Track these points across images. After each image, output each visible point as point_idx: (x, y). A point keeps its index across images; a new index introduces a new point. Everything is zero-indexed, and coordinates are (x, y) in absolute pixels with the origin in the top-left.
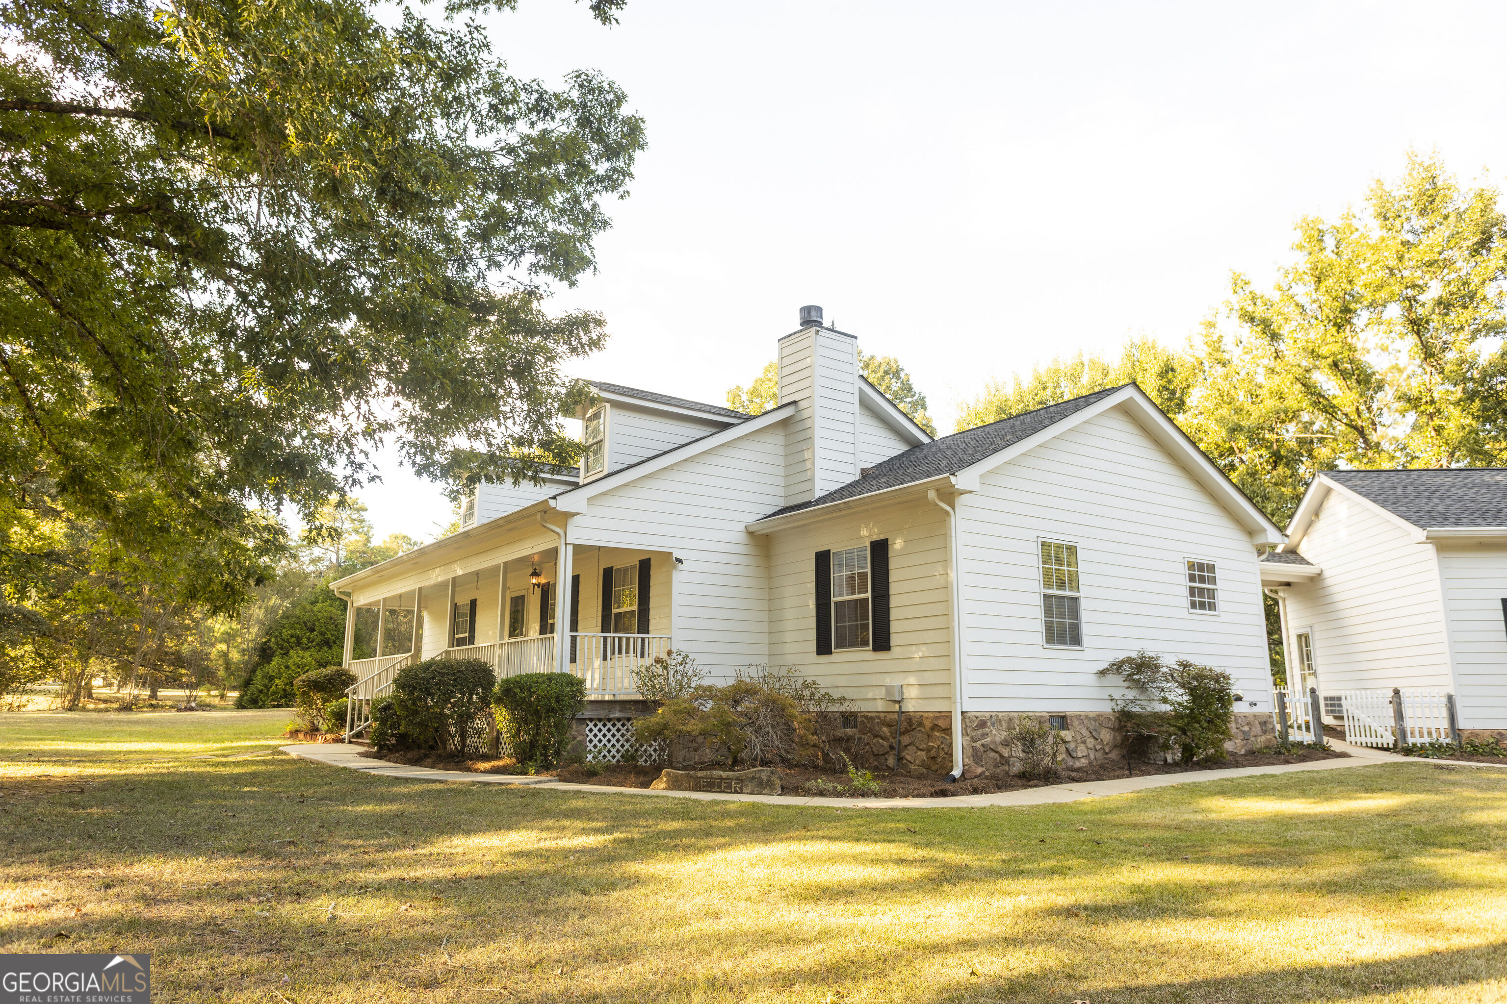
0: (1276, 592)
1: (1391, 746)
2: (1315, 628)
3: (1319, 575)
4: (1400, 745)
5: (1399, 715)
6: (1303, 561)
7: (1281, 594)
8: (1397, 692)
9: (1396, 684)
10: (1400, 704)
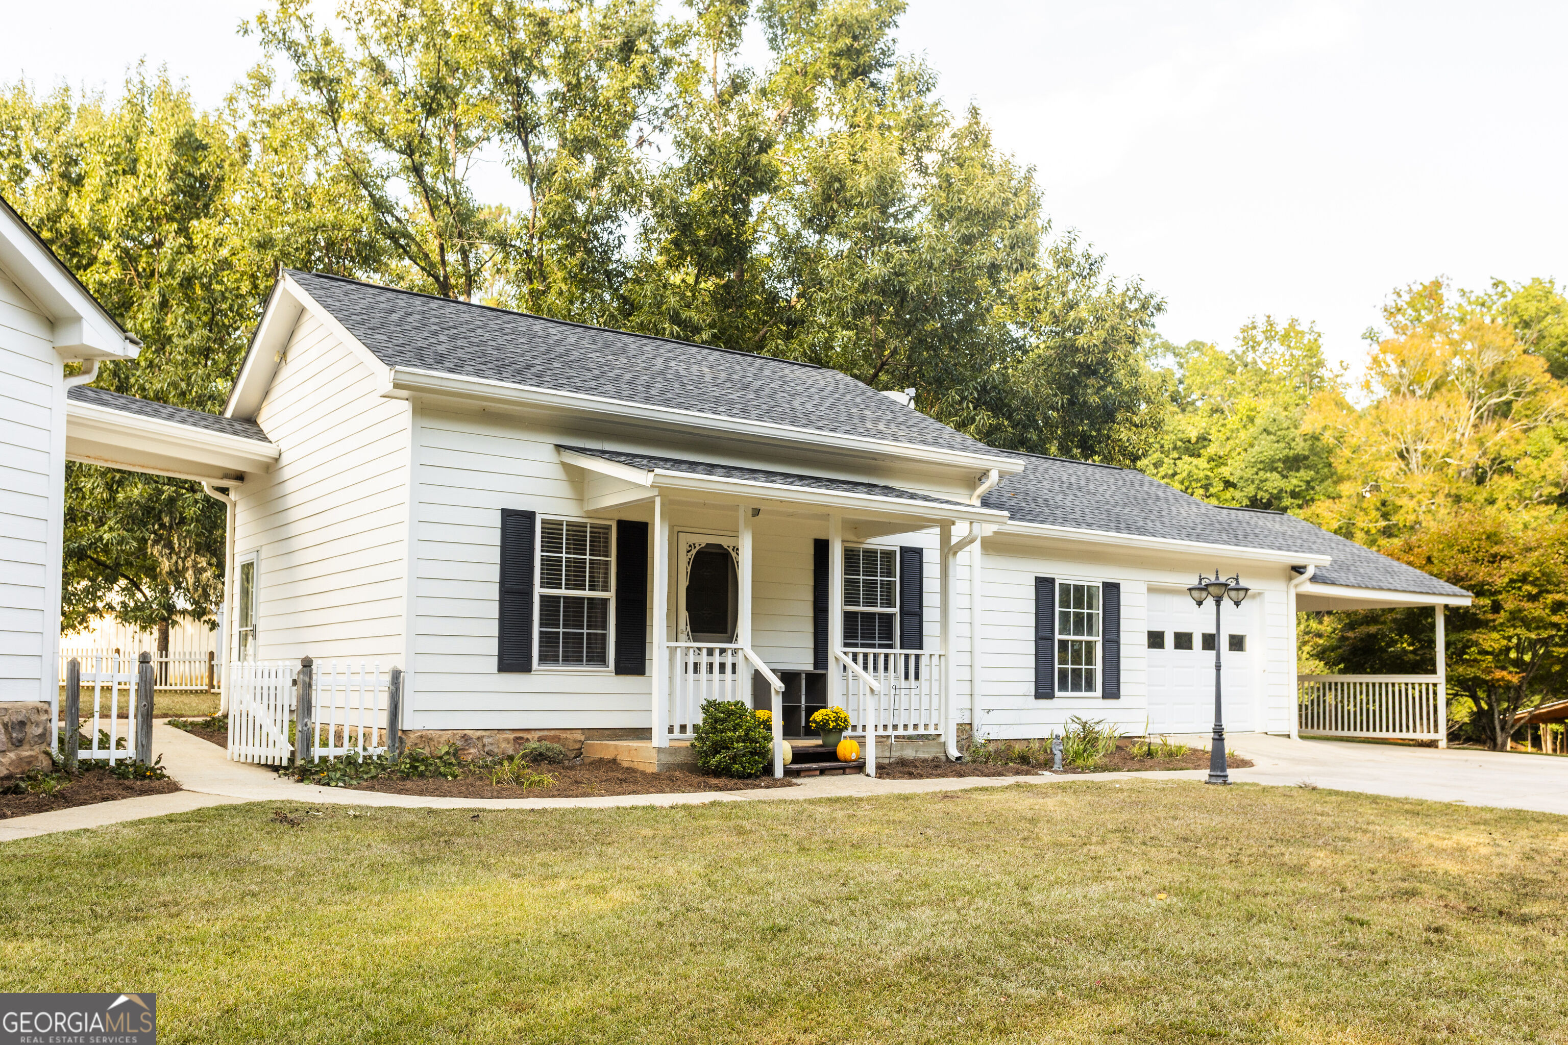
0: (224, 491)
1: (285, 763)
2: (263, 555)
3: (277, 460)
4: (299, 762)
5: (306, 706)
6: (262, 436)
7: (233, 496)
8: (307, 664)
9: (310, 652)
10: (309, 686)
